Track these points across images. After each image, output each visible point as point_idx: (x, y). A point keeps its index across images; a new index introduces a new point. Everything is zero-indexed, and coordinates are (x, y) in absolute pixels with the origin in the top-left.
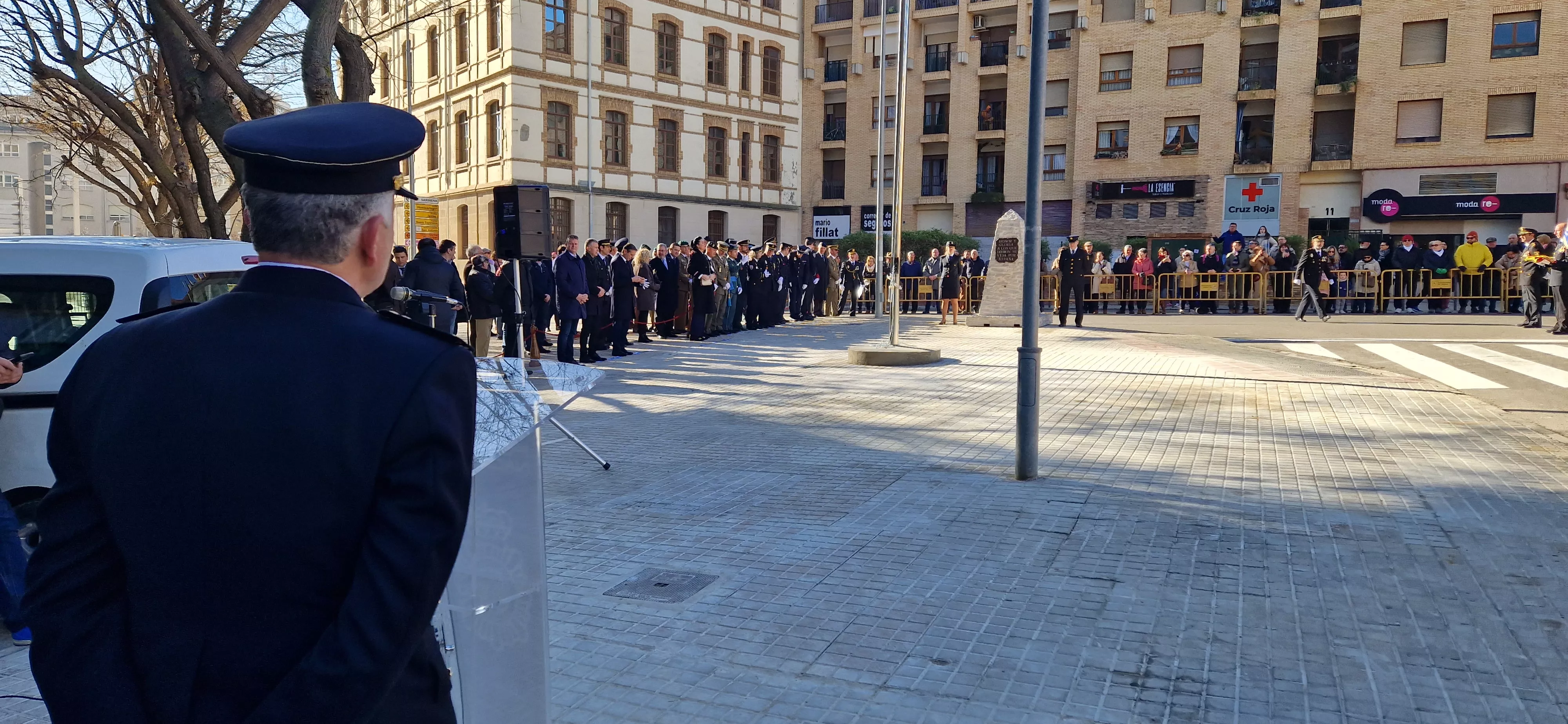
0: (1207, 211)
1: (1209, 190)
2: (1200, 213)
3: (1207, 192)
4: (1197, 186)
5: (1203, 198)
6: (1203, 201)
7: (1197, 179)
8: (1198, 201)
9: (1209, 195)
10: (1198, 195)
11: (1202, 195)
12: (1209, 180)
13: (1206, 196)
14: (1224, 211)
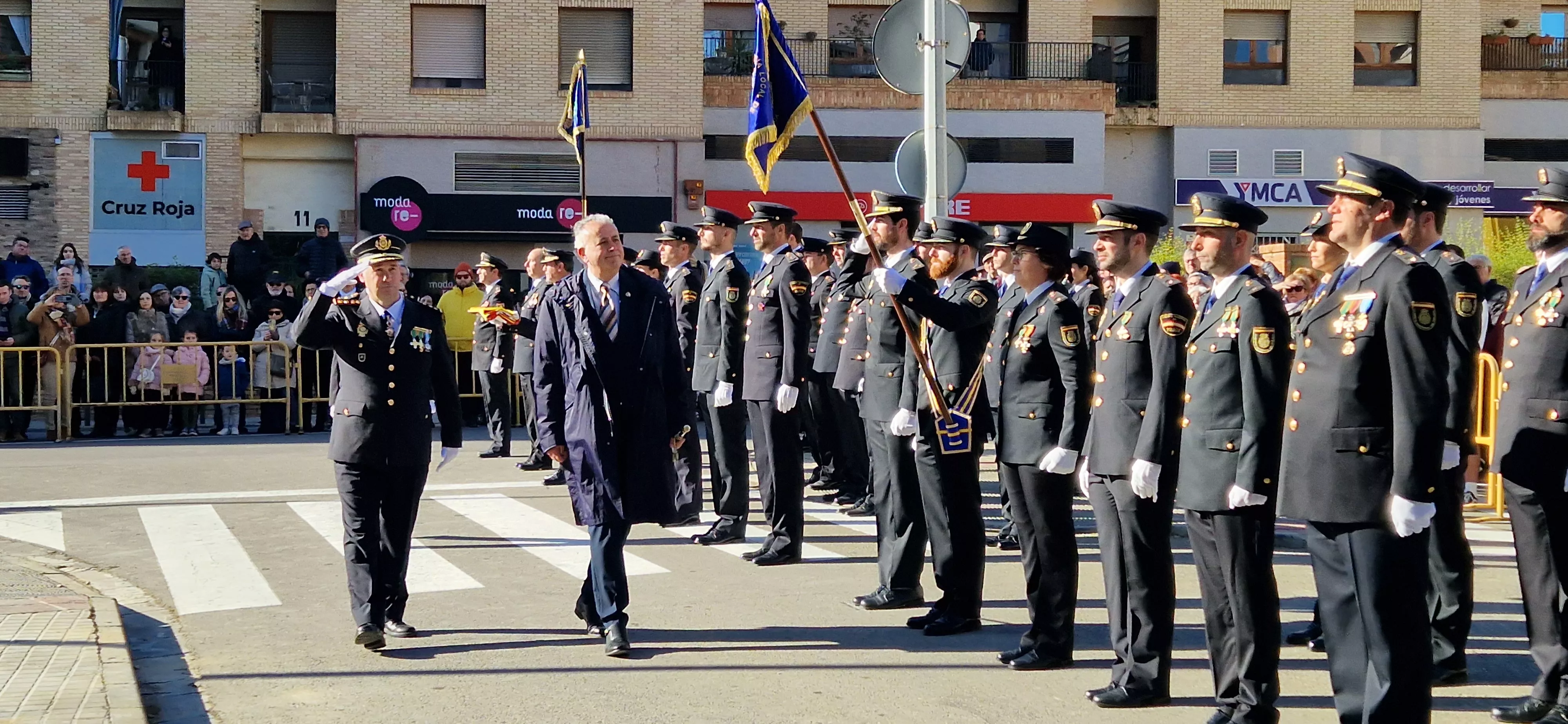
0: (58, 207)
1: (59, 162)
2: (44, 213)
3: (53, 167)
4: (33, 153)
5: (47, 180)
6: (46, 186)
7: (33, 137)
8: (36, 186)
9: (59, 174)
10: (35, 173)
11: (45, 172)
12: (58, 141)
13: (53, 176)
14: (91, 210)
